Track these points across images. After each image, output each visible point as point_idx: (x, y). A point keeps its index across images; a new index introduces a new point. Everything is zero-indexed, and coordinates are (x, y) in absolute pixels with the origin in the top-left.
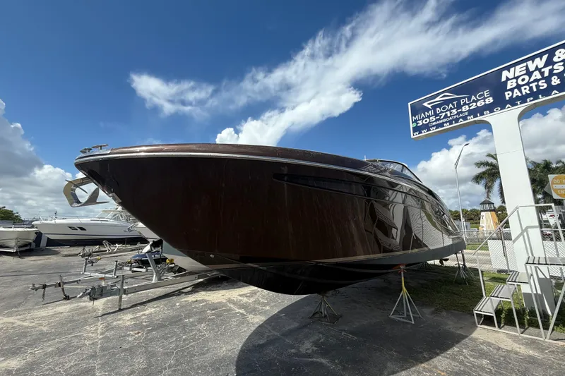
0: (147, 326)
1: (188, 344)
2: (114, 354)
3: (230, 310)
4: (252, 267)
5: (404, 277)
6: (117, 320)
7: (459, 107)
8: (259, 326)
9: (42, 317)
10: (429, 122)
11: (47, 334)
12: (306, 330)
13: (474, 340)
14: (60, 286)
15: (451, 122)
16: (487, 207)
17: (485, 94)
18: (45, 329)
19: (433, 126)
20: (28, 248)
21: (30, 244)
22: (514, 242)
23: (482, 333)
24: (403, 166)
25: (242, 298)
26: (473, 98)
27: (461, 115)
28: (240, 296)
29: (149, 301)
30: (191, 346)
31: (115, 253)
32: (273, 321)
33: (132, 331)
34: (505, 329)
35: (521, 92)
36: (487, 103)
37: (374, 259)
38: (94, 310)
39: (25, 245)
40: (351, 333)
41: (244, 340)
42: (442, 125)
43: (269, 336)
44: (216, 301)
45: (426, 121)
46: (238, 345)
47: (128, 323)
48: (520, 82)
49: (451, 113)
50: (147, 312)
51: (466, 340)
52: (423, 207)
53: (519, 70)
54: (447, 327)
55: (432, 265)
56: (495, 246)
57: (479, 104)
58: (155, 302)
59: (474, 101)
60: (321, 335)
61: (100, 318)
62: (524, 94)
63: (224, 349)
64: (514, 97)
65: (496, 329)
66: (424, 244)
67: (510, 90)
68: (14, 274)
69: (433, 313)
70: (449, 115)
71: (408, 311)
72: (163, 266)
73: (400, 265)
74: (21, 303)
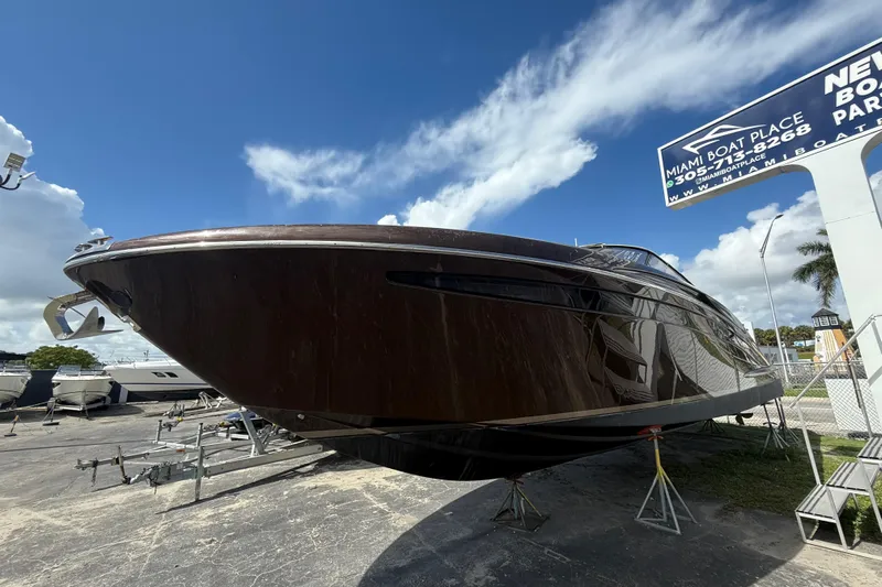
0: (230, 529)
1: (281, 564)
2: (164, 578)
3: (366, 503)
4: (374, 435)
5: (660, 450)
6: (188, 519)
7: (748, 145)
8: (404, 535)
9: (83, 512)
10: (697, 177)
11: (82, 539)
12: (483, 543)
13: (797, 570)
14: (118, 462)
15: (735, 174)
16: (826, 321)
17: (795, 119)
18: (80, 531)
19: (704, 183)
20: (100, 404)
21: (104, 398)
22: (871, 382)
23: (814, 556)
24: (649, 252)
25: (388, 484)
26: (773, 128)
27: (752, 160)
28: (386, 479)
29: (244, 487)
30: (287, 568)
31: (218, 410)
32: (431, 524)
33: (204, 538)
34: (862, 550)
35: (863, 107)
36: (799, 134)
37: (596, 418)
38: (161, 501)
39: (97, 401)
40: (561, 549)
41: (373, 559)
42: (719, 180)
43: (417, 553)
44: (344, 488)
45: (690, 176)
46: (361, 568)
47: (204, 524)
48: (860, 91)
49: (734, 158)
50: (236, 505)
51: (782, 570)
52: (690, 324)
53: (857, 70)
54: (745, 542)
55: (725, 424)
56: (840, 390)
57: (784, 138)
58: (253, 489)
59: (775, 134)
60: (506, 553)
61: (164, 515)
62: (870, 111)
63: (337, 574)
64: (851, 118)
65: (844, 548)
66: (699, 388)
67: (841, 107)
68: (71, 443)
69: (719, 514)
70: (730, 162)
71: (668, 510)
72: (267, 430)
73: (649, 427)
74: (62, 490)
